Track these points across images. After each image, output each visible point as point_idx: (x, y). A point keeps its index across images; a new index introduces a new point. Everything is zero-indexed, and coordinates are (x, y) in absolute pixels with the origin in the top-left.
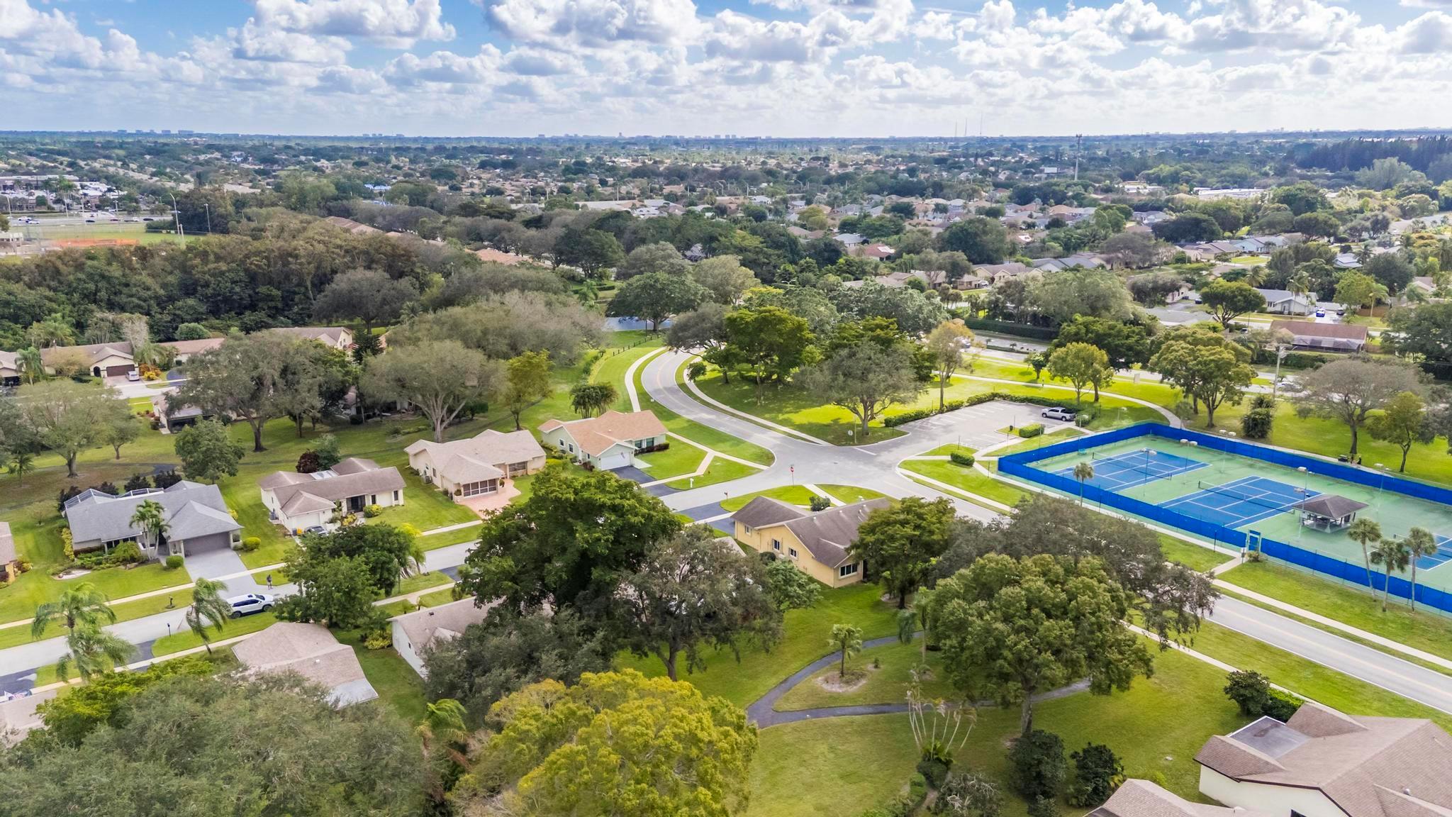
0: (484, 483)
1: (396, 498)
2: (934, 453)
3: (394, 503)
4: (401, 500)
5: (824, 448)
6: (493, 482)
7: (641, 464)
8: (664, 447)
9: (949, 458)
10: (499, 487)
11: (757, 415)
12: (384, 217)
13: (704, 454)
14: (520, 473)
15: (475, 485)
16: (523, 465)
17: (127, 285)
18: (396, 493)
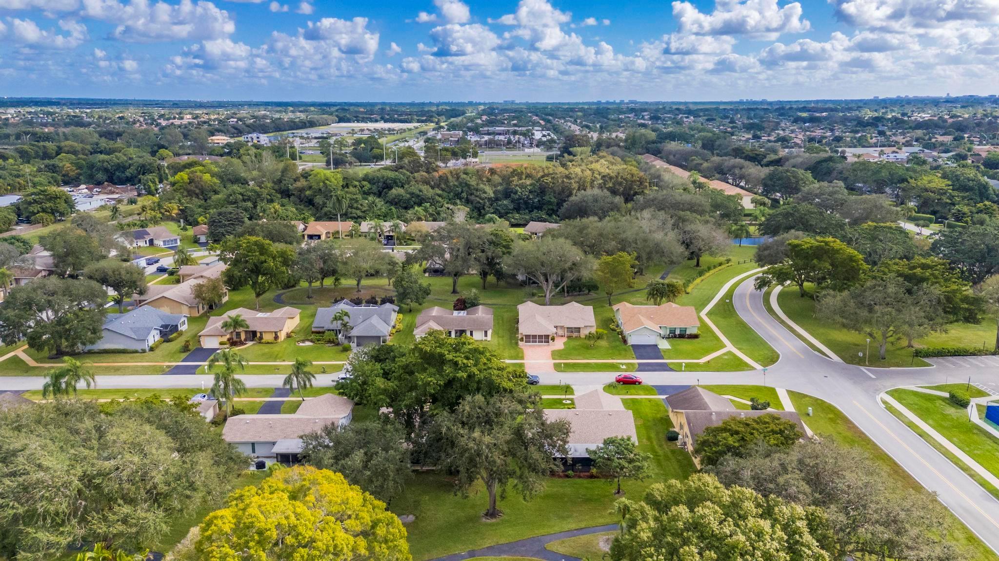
0: (540, 337)
1: (486, 335)
2: (938, 388)
3: (484, 338)
4: (489, 338)
5: (835, 363)
6: (547, 336)
7: (664, 345)
8: (695, 337)
9: (947, 395)
10: (551, 341)
11: (802, 326)
12: (674, 156)
13: (724, 346)
14: (575, 335)
15: (534, 337)
16: (578, 330)
17: (477, 190)
18: (486, 332)
